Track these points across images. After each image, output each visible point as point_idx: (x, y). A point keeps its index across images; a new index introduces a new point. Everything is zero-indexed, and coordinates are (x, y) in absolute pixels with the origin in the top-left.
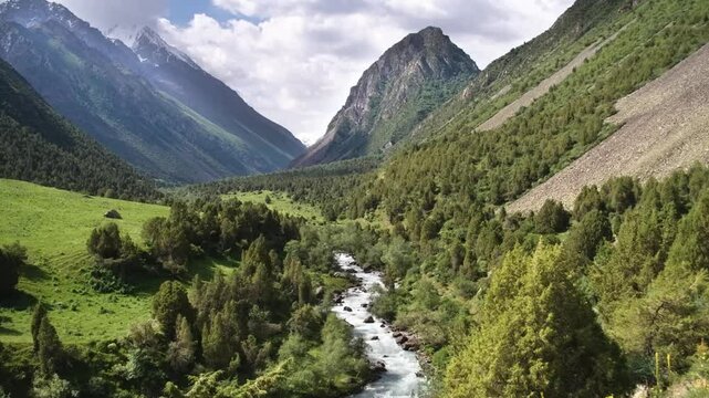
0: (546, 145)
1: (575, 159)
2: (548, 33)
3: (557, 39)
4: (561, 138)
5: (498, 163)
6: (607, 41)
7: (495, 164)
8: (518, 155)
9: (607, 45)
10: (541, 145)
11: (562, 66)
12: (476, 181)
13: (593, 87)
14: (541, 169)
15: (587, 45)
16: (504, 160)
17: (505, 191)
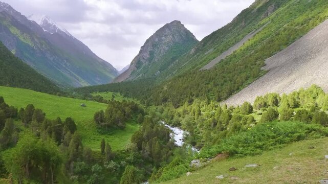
0: (237, 78)
1: (249, 84)
2: (229, 25)
3: (234, 28)
4: (243, 75)
5: (218, 85)
6: (257, 31)
7: (216, 85)
8: (225, 81)
9: (258, 33)
10: (235, 78)
11: (238, 42)
12: (209, 92)
13: (253, 52)
14: (236, 88)
15: (249, 33)
16: (220, 83)
17: (221, 96)
